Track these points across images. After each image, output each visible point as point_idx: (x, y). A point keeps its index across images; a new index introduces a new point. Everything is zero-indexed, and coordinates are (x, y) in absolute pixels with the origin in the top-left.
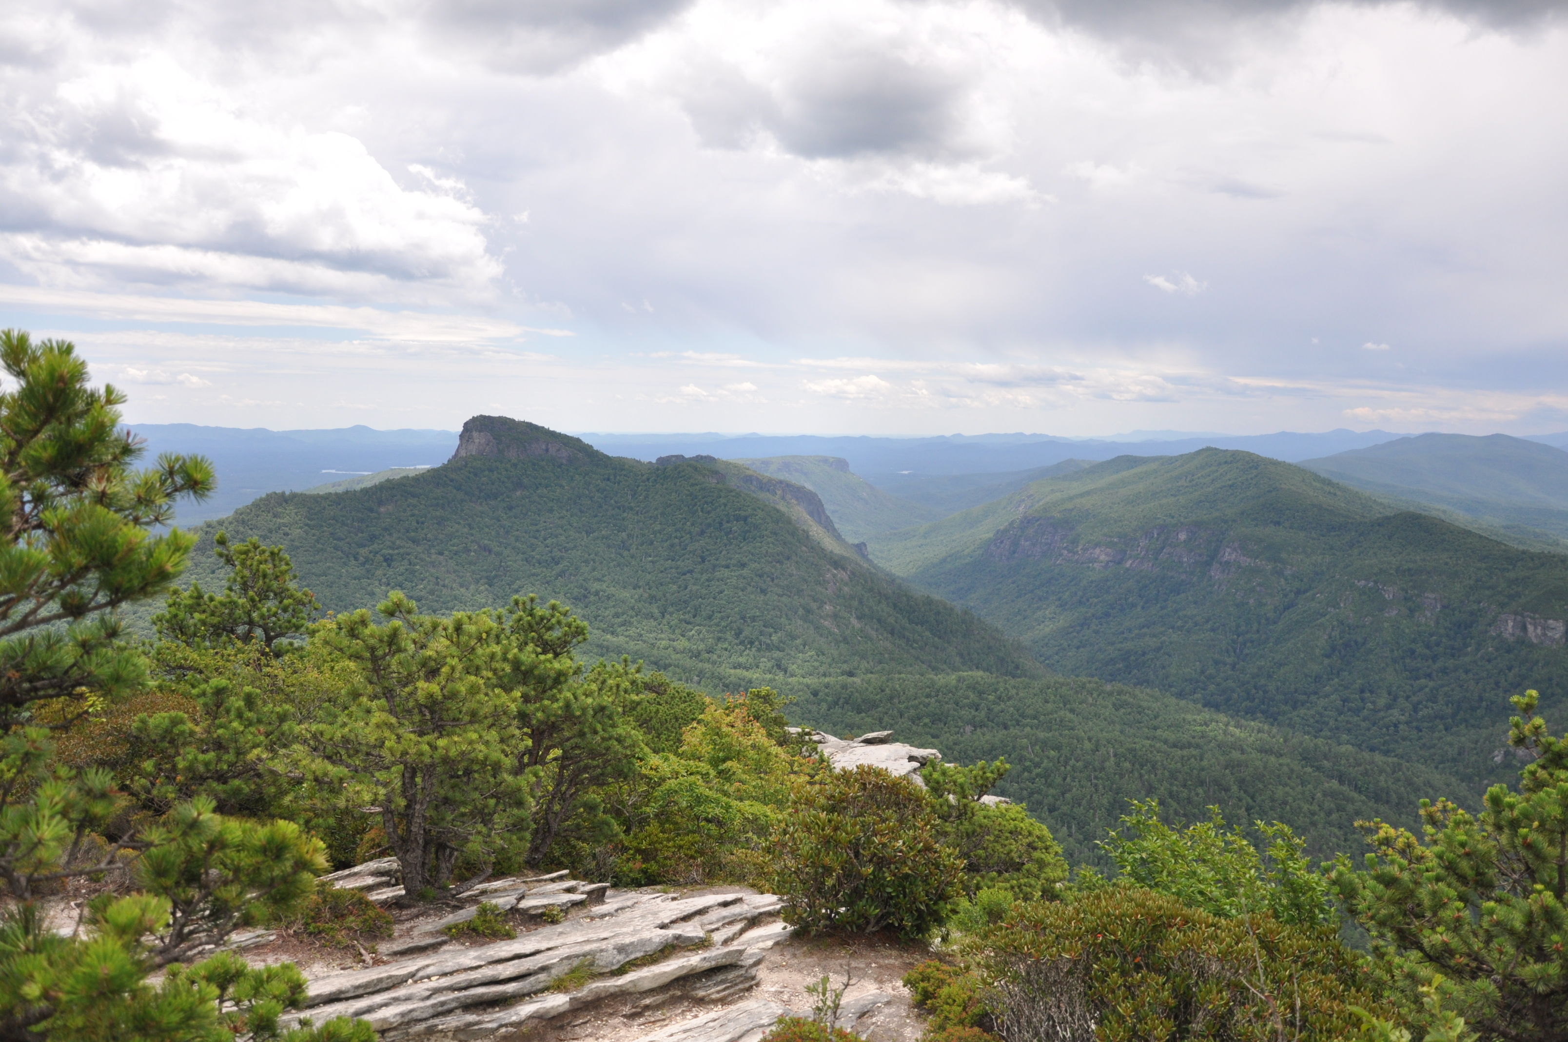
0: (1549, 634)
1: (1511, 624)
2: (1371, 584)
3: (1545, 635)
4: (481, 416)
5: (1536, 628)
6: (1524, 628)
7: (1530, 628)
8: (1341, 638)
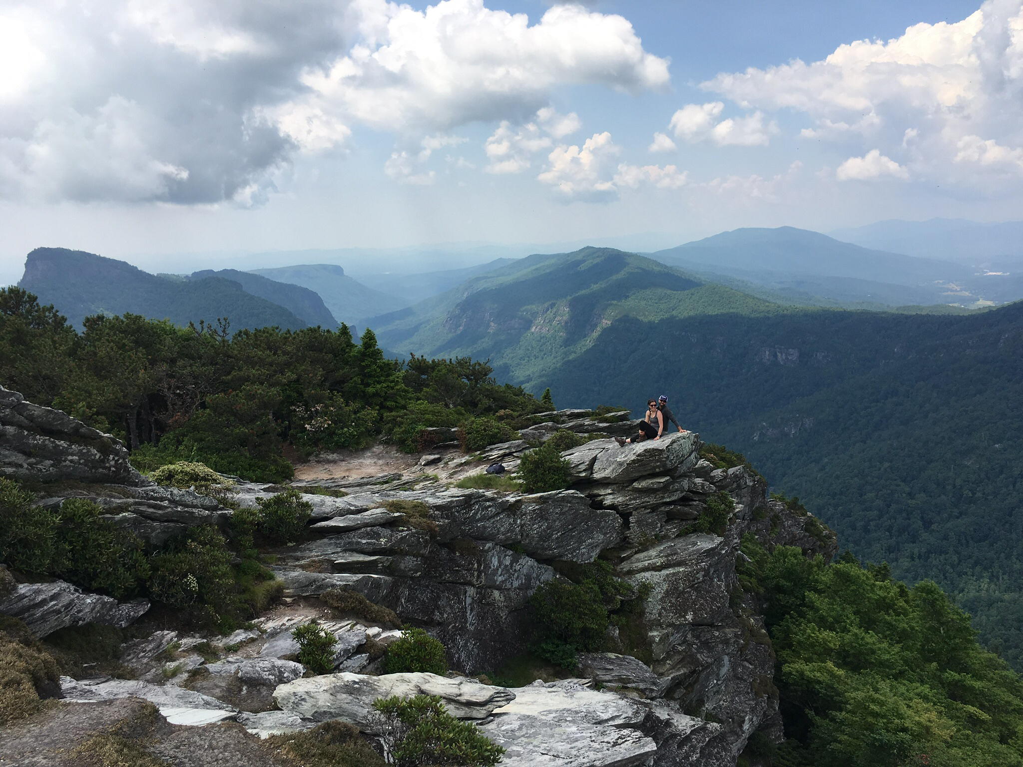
0: (790, 358)
1: (767, 353)
2: (683, 334)
3: (787, 358)
4: (41, 248)
5: (782, 355)
6: (775, 356)
7: (779, 355)
8: (665, 369)
